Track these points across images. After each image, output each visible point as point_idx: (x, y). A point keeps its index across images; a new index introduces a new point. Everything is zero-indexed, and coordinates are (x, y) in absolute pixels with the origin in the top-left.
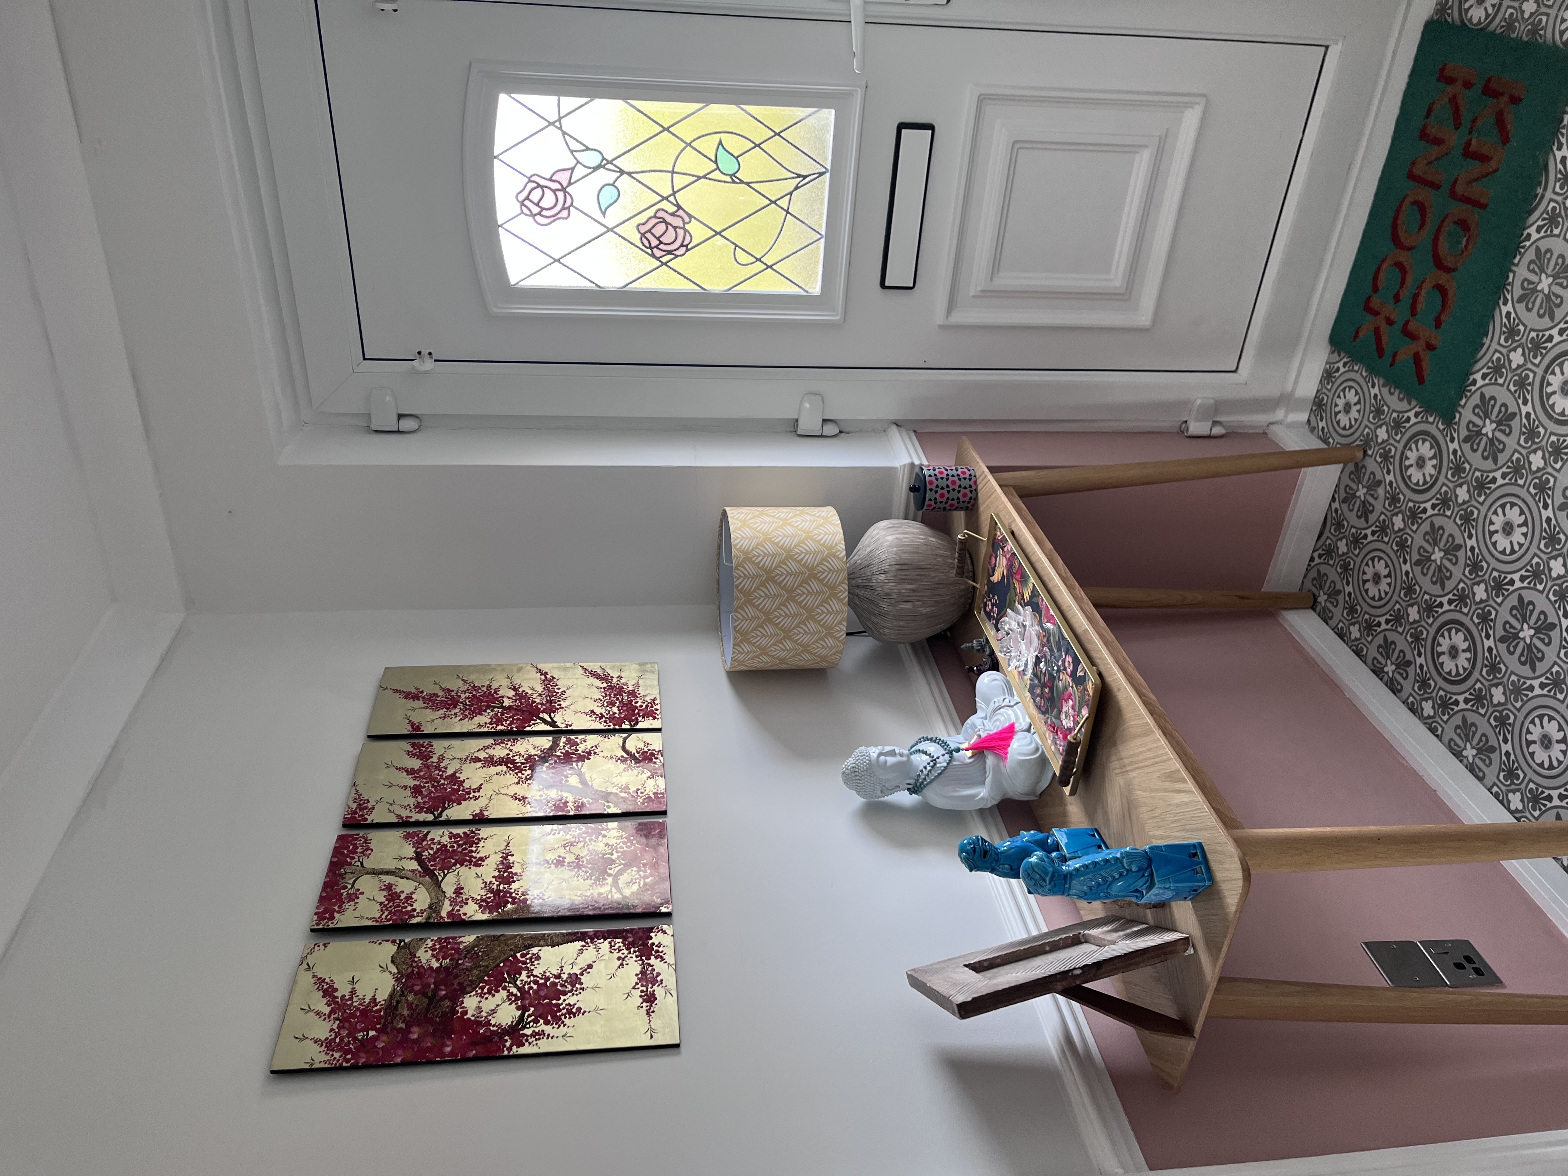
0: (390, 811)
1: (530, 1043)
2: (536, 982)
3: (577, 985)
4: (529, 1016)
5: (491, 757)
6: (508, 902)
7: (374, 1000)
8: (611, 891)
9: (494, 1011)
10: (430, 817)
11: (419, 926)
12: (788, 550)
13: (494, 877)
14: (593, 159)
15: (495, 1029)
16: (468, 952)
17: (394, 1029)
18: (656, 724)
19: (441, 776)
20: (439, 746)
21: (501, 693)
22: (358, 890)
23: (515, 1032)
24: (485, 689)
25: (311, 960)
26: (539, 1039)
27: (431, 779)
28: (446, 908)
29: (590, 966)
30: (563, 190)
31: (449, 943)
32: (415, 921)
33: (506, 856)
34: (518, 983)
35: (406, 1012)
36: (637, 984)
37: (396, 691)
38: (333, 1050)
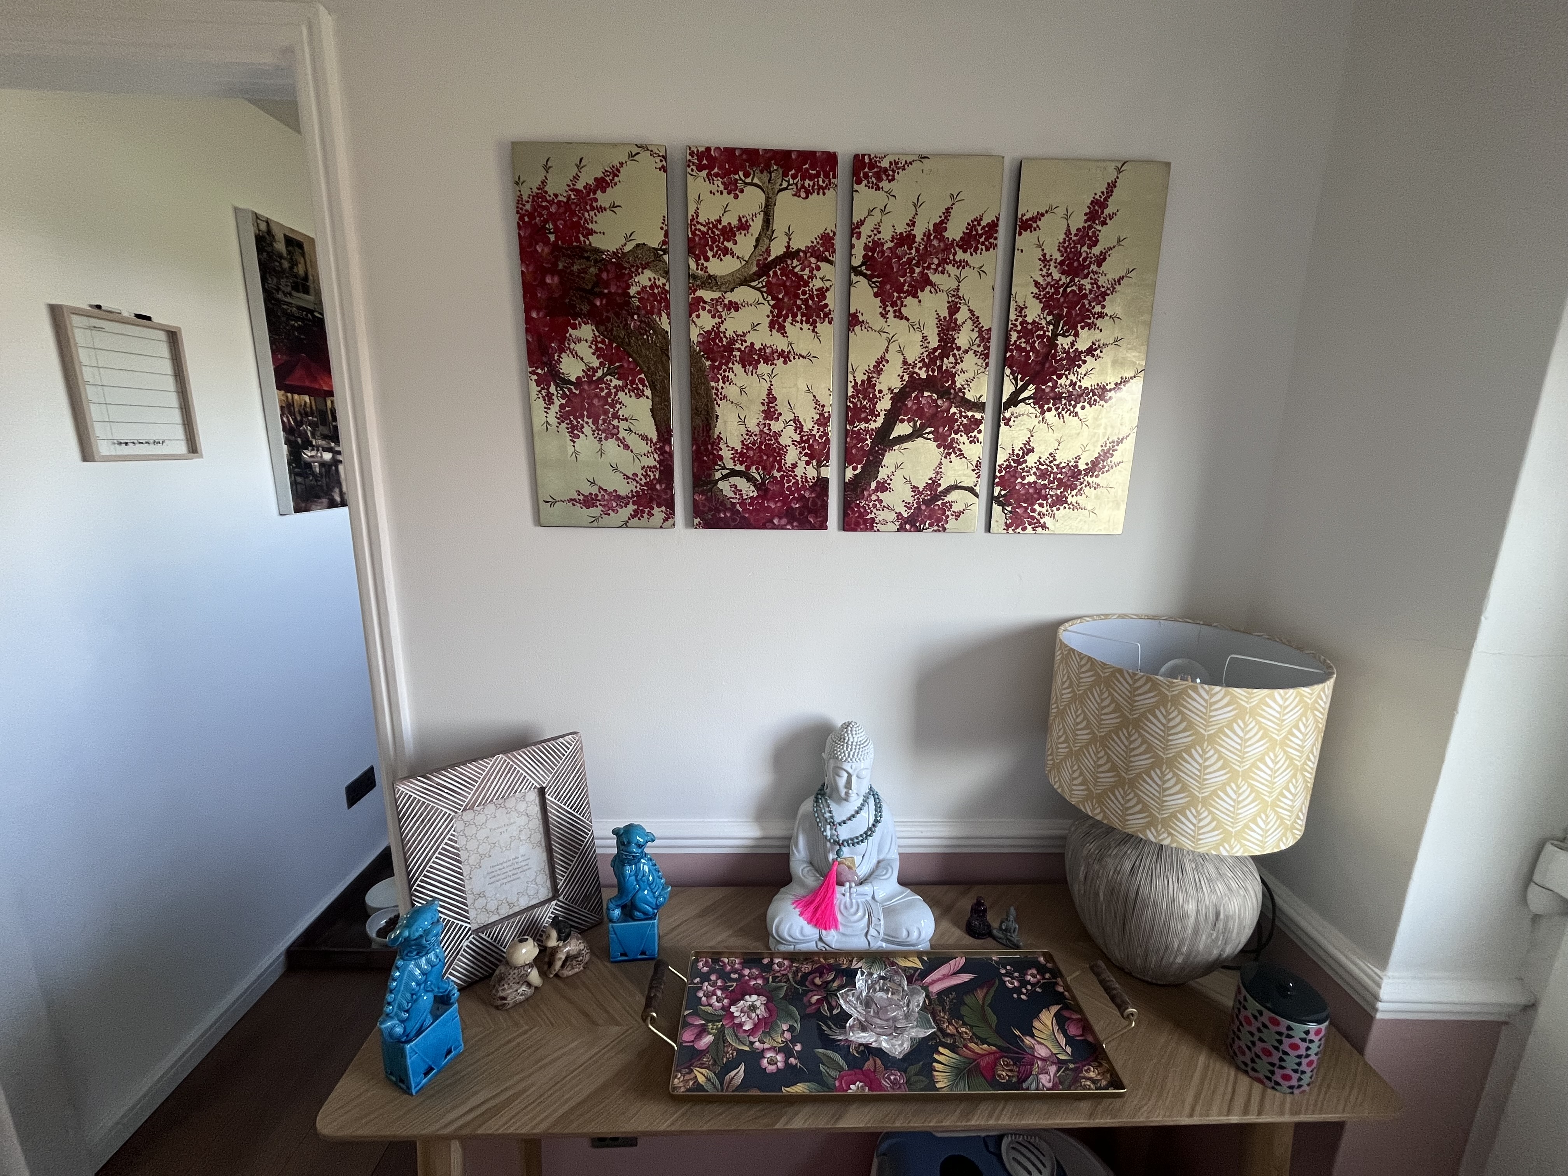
1: (540, 392)
2: (609, 394)
3: (604, 435)
4: (570, 390)
5: (957, 328)
6: (713, 361)
7: (591, 232)
9: (576, 355)
13: (752, 344)
15: (556, 358)
16: (648, 324)
17: (557, 258)
18: (998, 527)
19: (929, 268)
21: (1084, 333)
22: (742, 191)
24: (1098, 309)
25: (644, 156)
26: (544, 400)
29: (627, 447)
31: (660, 302)
32: (692, 262)
33: (786, 357)
34: (609, 377)
35: (575, 268)
36: (606, 491)
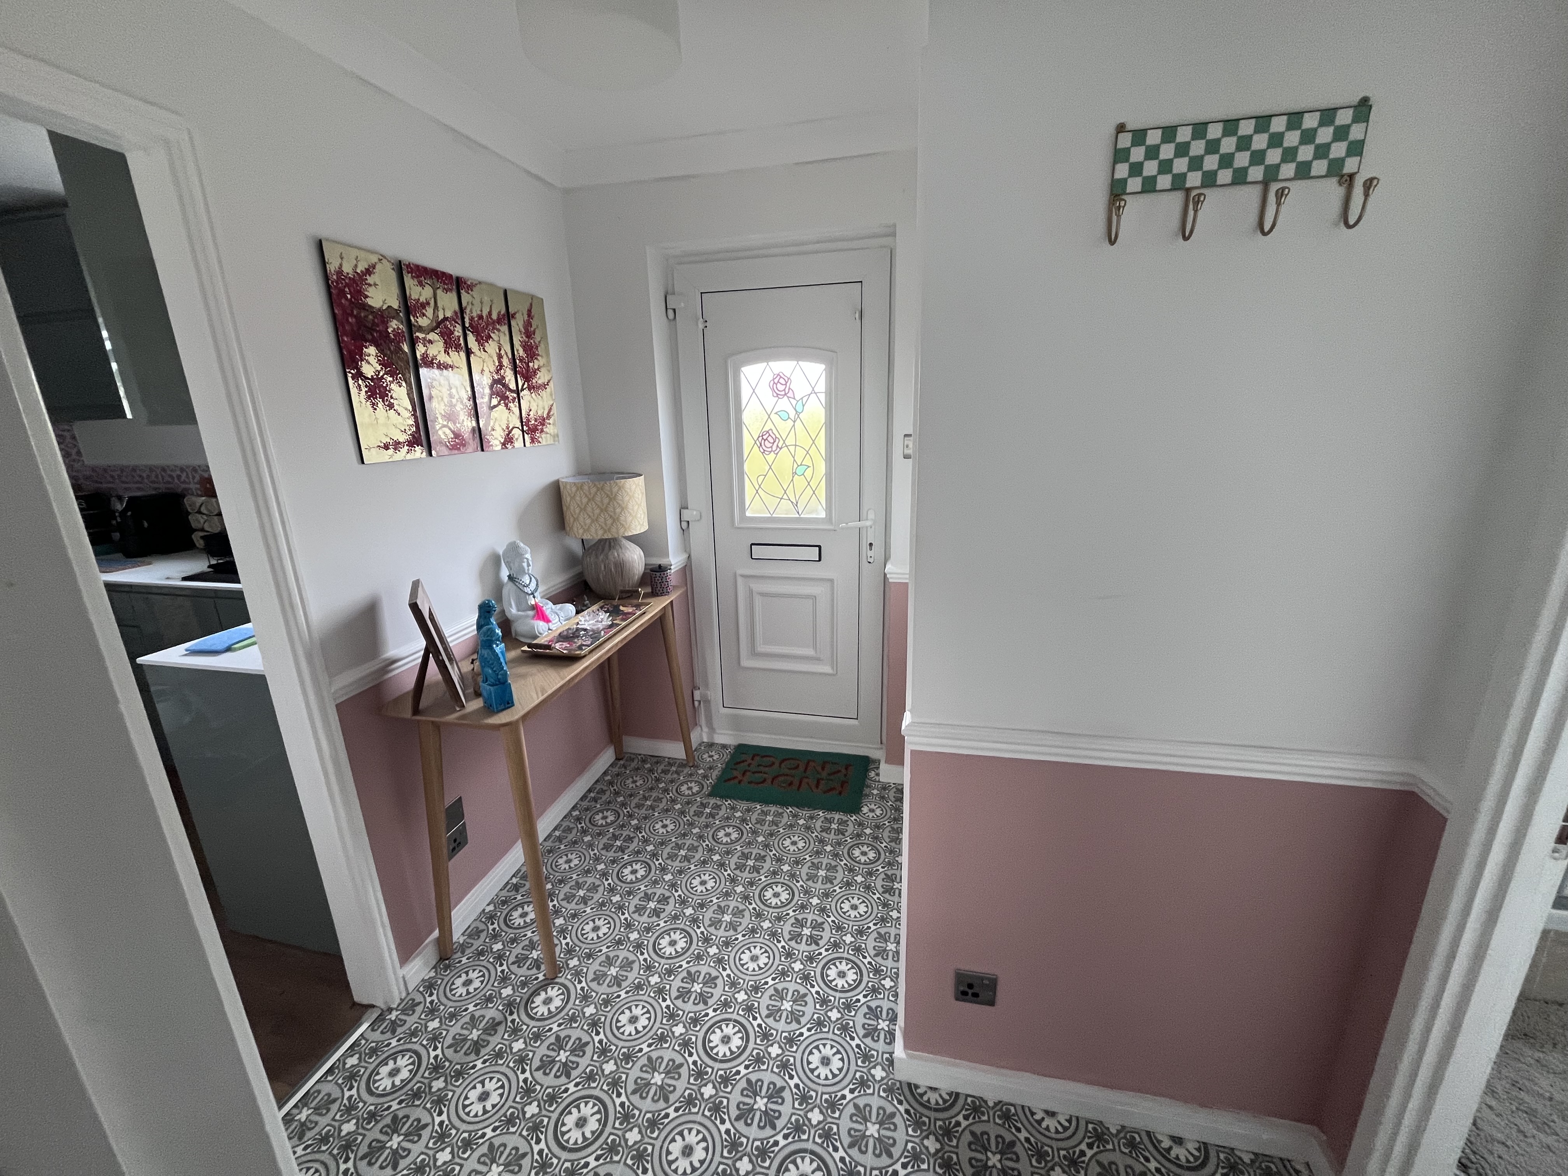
0: (468, 303)
1: (354, 383)
2: (387, 385)
3: (388, 408)
4: (369, 383)
5: (502, 357)
7: (367, 297)
8: (438, 422)
9: (369, 363)
10: (467, 325)
11: (410, 320)
13: (440, 360)
14: (799, 409)
15: (360, 364)
16: (399, 348)
18: (528, 444)
19: (489, 331)
20: (505, 328)
21: (536, 361)
22: (425, 287)
23: (359, 375)
24: (537, 353)
25: (384, 261)
26: (357, 388)
27: (487, 325)
28: (421, 335)
29: (399, 414)
30: (785, 394)
31: (402, 337)
32: (412, 318)
33: (452, 367)
34: (386, 376)
35: (362, 314)
36: (393, 440)
37: (531, 305)
38: (337, 275)
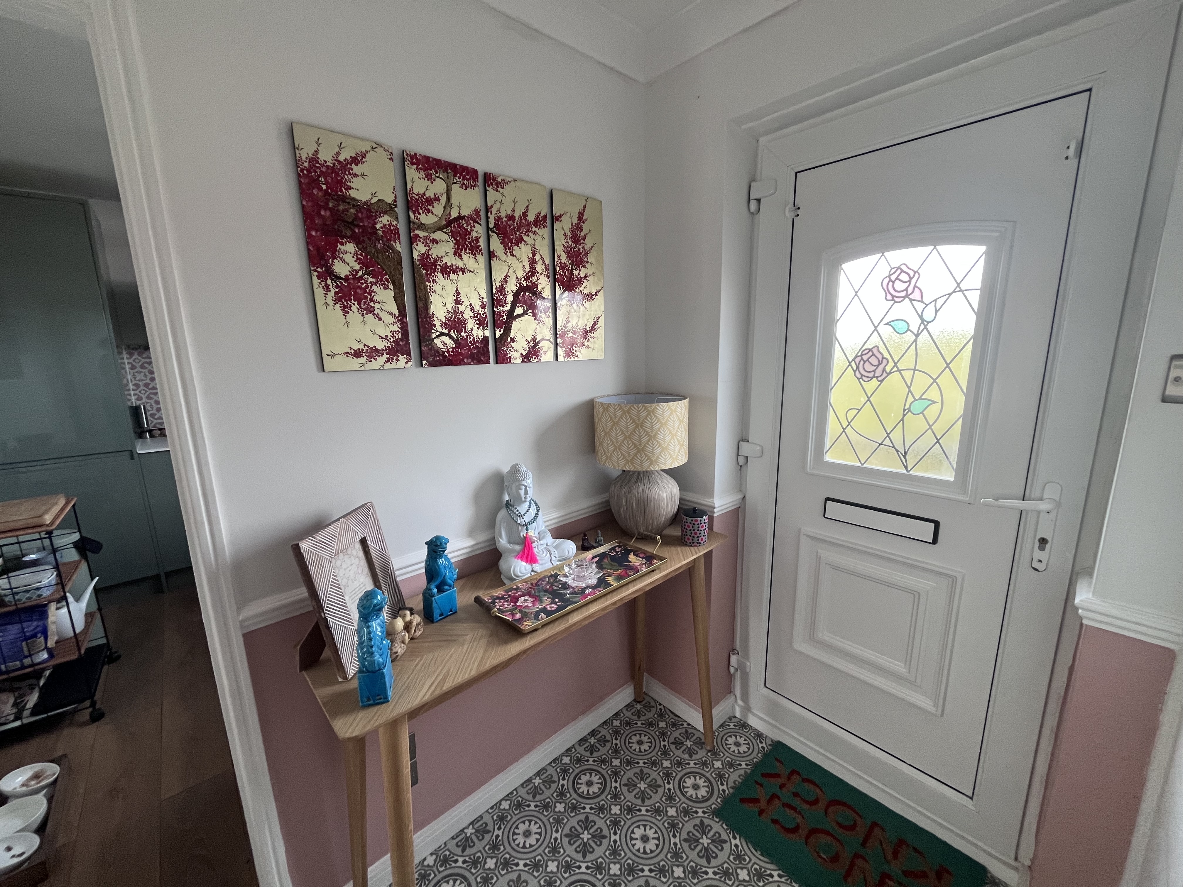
0: (495, 201)
1: (320, 283)
2: (367, 287)
3: (365, 312)
4: (341, 283)
5: (536, 263)
6: (427, 271)
7: (350, 188)
8: (437, 331)
9: (344, 261)
10: (491, 225)
11: (409, 217)
12: (655, 436)
13: (446, 263)
14: (929, 314)
15: (330, 262)
16: (389, 247)
17: (328, 200)
18: (561, 358)
19: (522, 233)
20: (545, 232)
21: (582, 269)
22: (435, 180)
23: (328, 273)
24: (586, 259)
25: (380, 150)
26: (324, 288)
27: (520, 226)
28: (421, 234)
29: (380, 319)
30: (907, 296)
31: (395, 235)
32: (411, 215)
33: (463, 271)
34: (366, 276)
35: (341, 208)
36: (368, 347)
37: (584, 207)
38: (310, 162)
